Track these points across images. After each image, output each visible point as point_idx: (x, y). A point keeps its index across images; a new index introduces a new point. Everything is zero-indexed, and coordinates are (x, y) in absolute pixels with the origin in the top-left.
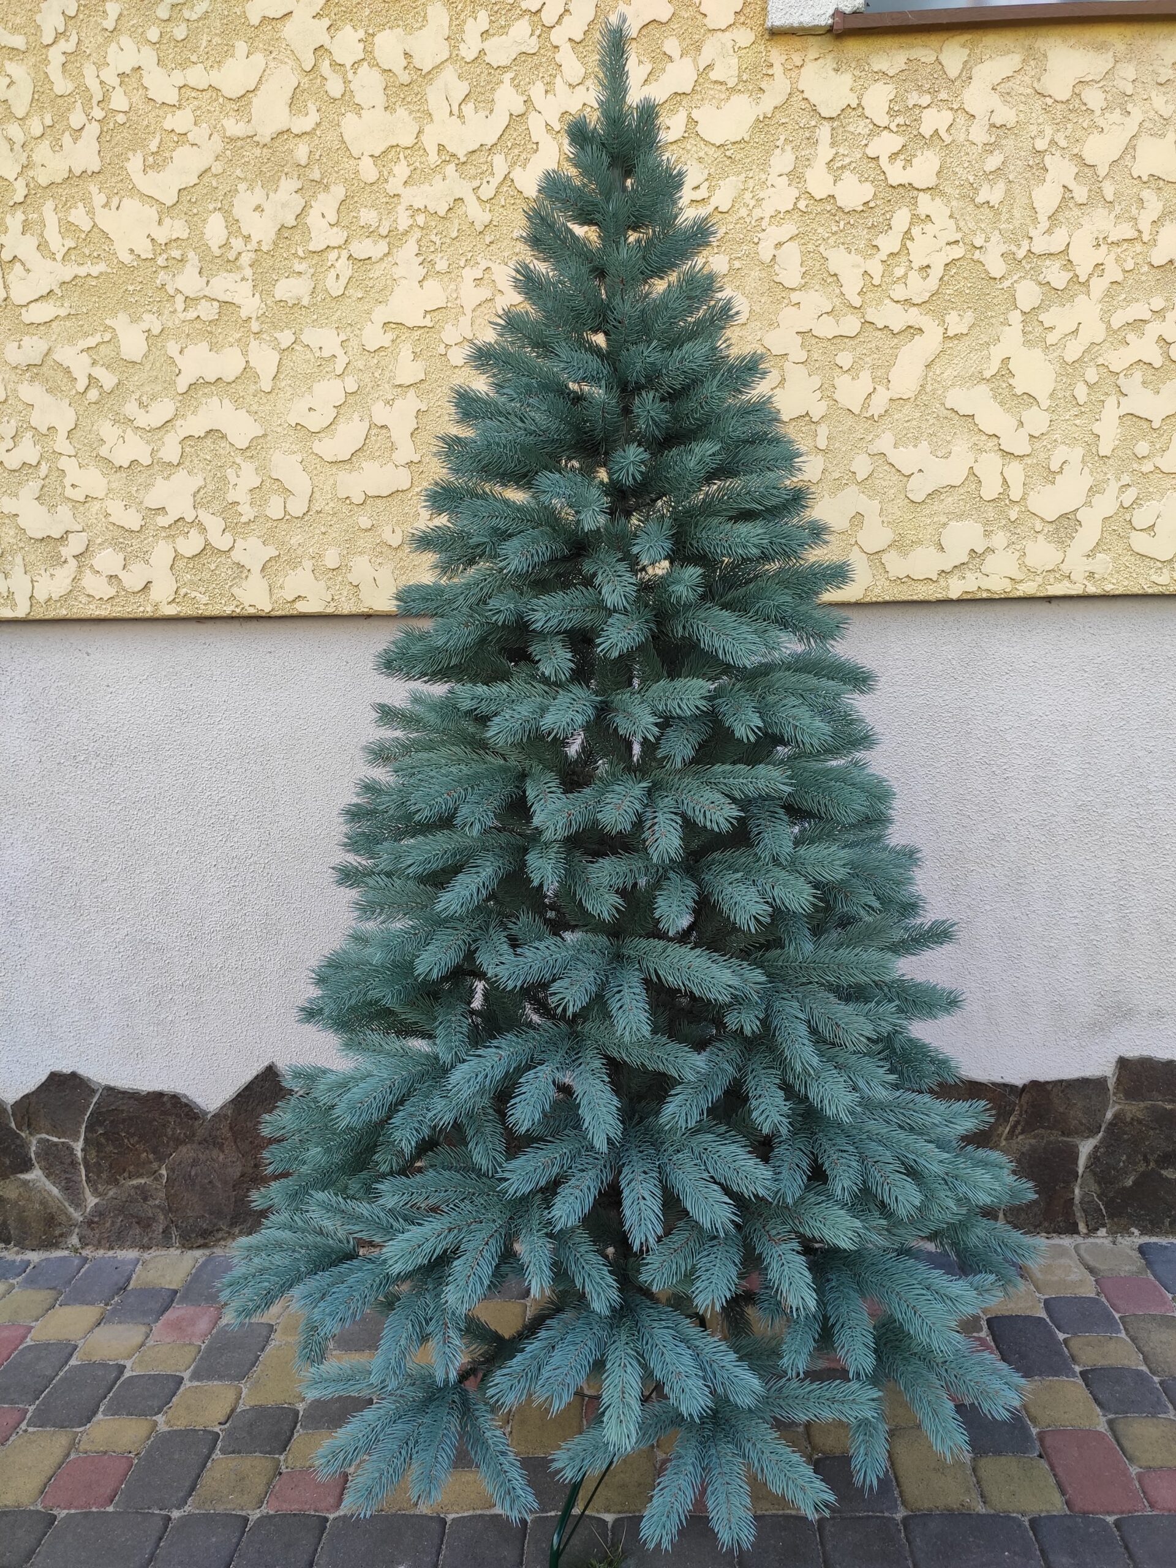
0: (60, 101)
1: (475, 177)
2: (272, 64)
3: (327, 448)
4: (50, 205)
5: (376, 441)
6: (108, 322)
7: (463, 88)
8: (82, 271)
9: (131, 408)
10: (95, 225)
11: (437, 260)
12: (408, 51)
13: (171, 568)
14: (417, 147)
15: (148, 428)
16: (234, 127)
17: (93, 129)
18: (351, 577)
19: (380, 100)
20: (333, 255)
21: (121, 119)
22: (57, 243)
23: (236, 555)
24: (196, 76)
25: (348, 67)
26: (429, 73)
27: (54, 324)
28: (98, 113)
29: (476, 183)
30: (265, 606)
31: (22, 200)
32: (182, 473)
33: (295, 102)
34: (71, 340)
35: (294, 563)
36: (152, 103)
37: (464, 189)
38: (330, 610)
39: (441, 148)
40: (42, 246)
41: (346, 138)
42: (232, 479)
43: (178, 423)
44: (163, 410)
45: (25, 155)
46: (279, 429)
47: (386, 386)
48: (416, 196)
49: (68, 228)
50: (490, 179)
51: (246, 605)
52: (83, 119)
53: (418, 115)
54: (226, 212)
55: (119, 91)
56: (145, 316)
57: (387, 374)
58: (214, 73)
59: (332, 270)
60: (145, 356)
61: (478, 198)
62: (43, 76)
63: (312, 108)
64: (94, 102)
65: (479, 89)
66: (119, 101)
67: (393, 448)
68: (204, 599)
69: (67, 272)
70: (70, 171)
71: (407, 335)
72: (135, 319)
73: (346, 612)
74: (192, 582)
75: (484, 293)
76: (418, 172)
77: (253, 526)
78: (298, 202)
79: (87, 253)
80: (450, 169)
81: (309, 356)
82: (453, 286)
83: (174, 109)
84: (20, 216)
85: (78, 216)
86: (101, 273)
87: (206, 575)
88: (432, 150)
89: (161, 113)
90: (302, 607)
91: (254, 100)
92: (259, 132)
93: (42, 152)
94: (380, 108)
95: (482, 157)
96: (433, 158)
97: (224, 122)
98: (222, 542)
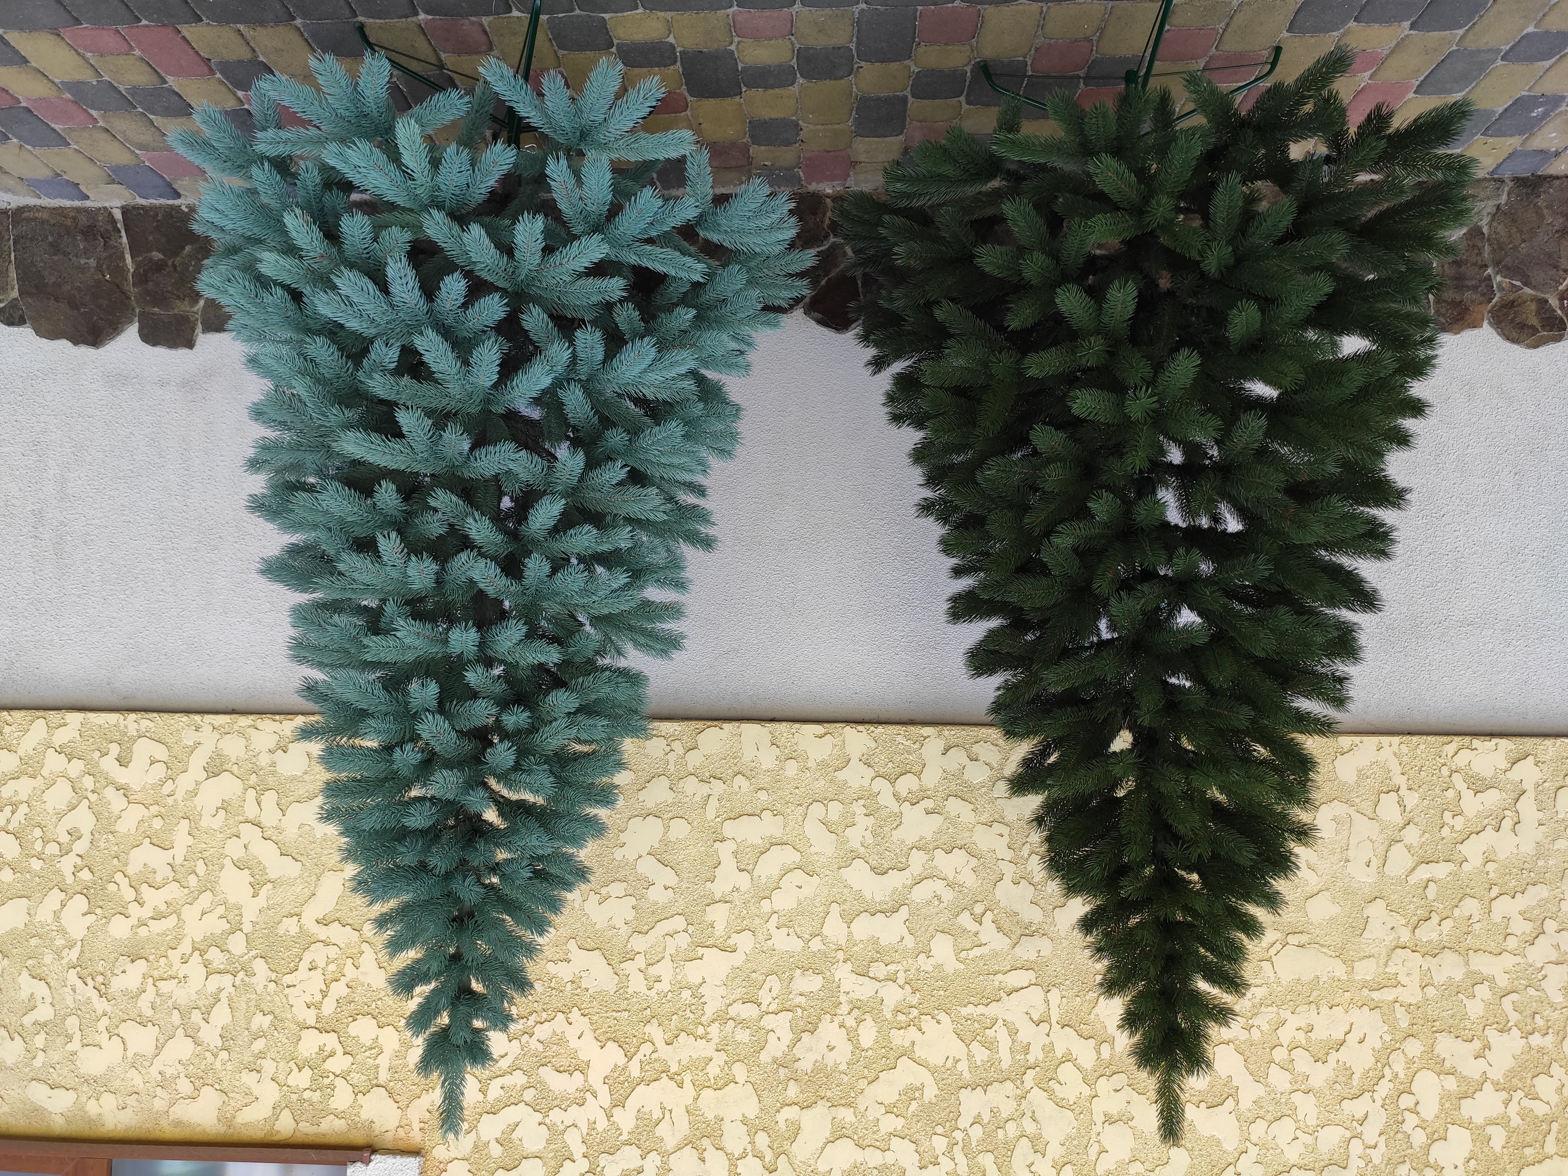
0: (991, 1148)
1: (656, 1060)
2: (812, 1162)
3: (788, 856)
4: (1005, 1066)
5: (749, 859)
6: (963, 967)
7: (660, 1131)
8: (981, 1009)
9: (948, 896)
10: (968, 1046)
11: (689, 998)
12: (702, 1163)
13: (925, 765)
14: (699, 1087)
15: (935, 878)
16: (846, 1115)
17: (963, 1123)
18: (777, 751)
19: (727, 1126)
20: (773, 1008)
21: (939, 1129)
22: (1001, 1034)
23: (870, 772)
24: (874, 1158)
25: (750, 1154)
26: (686, 1145)
27: (1008, 968)
28: (958, 1135)
29: (654, 1056)
30: (849, 731)
31: (1028, 1071)
32: (909, 842)
33: (795, 1130)
34: (995, 954)
35: (823, 765)
36: (913, 1139)
37: (664, 1051)
38: (797, 726)
39: (680, 1085)
40: (1013, 1032)
41: (757, 1098)
42: (868, 834)
43: (909, 882)
44: (922, 893)
45: (1022, 1107)
46: (828, 872)
47: (738, 903)
48: (704, 1049)
49: (991, 1045)
50: (644, 1059)
51: (865, 733)
52: (971, 1131)
53: (697, 1113)
54: (857, 1047)
55: (939, 1152)
56: (931, 969)
57: (736, 912)
58: (860, 1159)
59: (775, 996)
60: (933, 937)
61: (654, 1044)
62: (1003, 1169)
63: (782, 1125)
64: (961, 1144)
65: (648, 1129)
66: (940, 1144)
67: (735, 853)
68: (900, 739)
69: (993, 1010)
70: (985, 1091)
71: (718, 942)
72: (939, 967)
73: (784, 724)
74: (909, 753)
75: (653, 971)
76: (700, 1068)
77: (855, 796)
78: (798, 1051)
79: (976, 1024)
80: (674, 1068)
81: (798, 929)
82: (679, 977)
83: (895, 1133)
84: (1031, 1058)
85: (981, 1054)
86: (965, 1006)
87: (897, 758)
88: (688, 1084)
89: (906, 1131)
90: (818, 729)
91: (828, 1135)
92: (826, 1109)
93: (1007, 1108)
94: (727, 1121)
95: (648, 1075)
96: (687, 1078)
97: (854, 1120)
98: (881, 784)
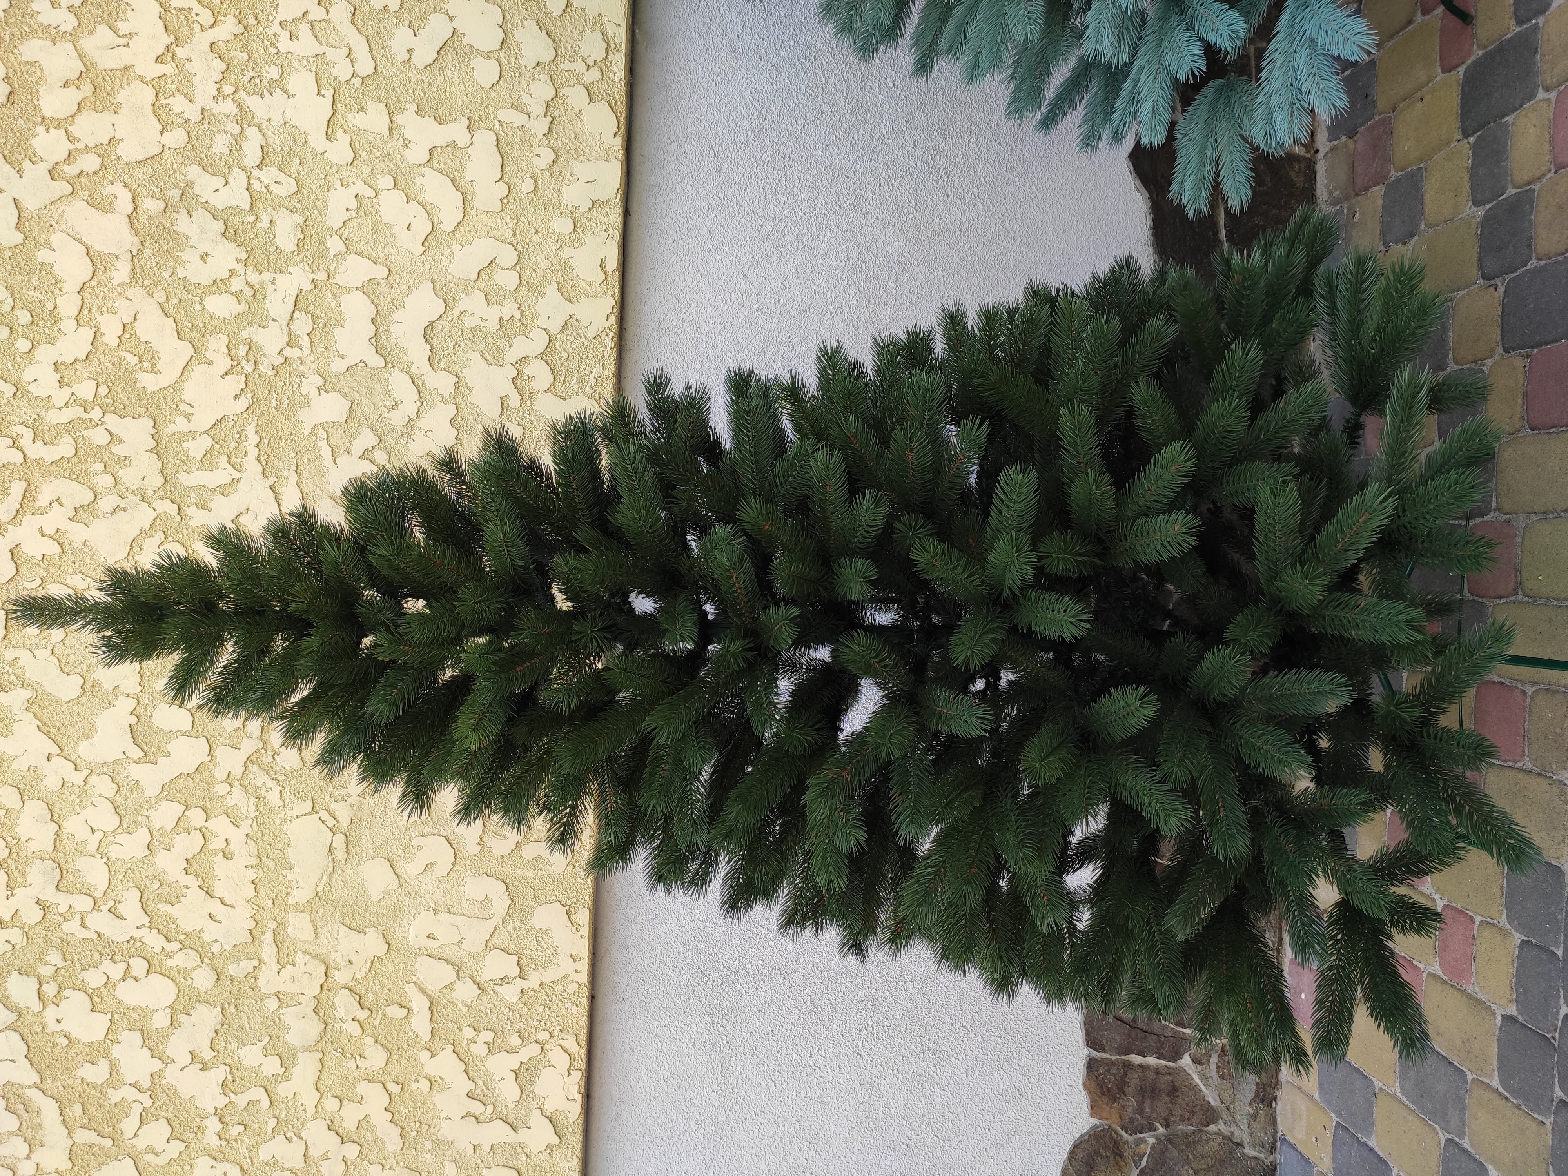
0: (81, 453)
1: (191, 29)
2: (63, 226)
3: (449, 216)
4: (182, 477)
5: (445, 163)
6: (307, 432)
7: (103, 31)
8: (253, 452)
9: (397, 418)
10: (207, 432)
11: (268, 76)
12: (62, 84)
13: (564, 399)
14: (157, 84)
15: (419, 404)
16: (121, 273)
17: (111, 420)
18: (584, 207)
19: (107, 118)
20: (256, 186)
21: (103, 390)
22: (222, 475)
23: (555, 328)
24: (68, 305)
25: (72, 146)
26: (85, 64)
27: (305, 490)
28: (96, 414)
29: (196, 26)
30: (608, 304)
31: (175, 507)
32: (465, 373)
33: (102, 206)
34: (322, 474)
35: (566, 266)
36: (91, 356)
37: (202, 40)
38: (617, 236)
39: (159, 59)
40: (224, 490)
41: (141, 157)
42: (476, 321)
43: (414, 370)
44: (400, 384)
45: (131, 496)
46: (427, 266)
47: (389, 145)
48: (205, 91)
49: (207, 461)
50: (194, 11)
51: (606, 324)
52: (100, 430)
53: (125, 80)
54: (206, 291)
55: (76, 388)
56: (304, 392)
57: (378, 142)
58: (66, 287)
59: (271, 188)
60: (345, 396)
61: (211, 27)
62: (54, 468)
63: (108, 189)
64: (85, 416)
65: (105, 16)
66: (85, 390)
67: (452, 145)
68: (598, 369)
69: (252, 468)
70: (150, 451)
71: (340, 117)
72: (306, 401)
73: (620, 220)
74: (580, 380)
75: (304, 30)
76: (181, 87)
77: (525, 307)
78: (201, 215)
79: (234, 444)
80: (181, 52)
81: (354, 223)
82: (295, 64)
83: (98, 334)
84: (191, 511)
85: (197, 448)
86: (257, 432)
87: (573, 364)
88: (160, 69)
89: (101, 349)
90: (613, 263)
91: (97, 247)
92: (129, 247)
93: (129, 477)
94: (115, 118)
95: (172, 18)
96: (168, 69)
97: (115, 282)
98: (539, 341)
